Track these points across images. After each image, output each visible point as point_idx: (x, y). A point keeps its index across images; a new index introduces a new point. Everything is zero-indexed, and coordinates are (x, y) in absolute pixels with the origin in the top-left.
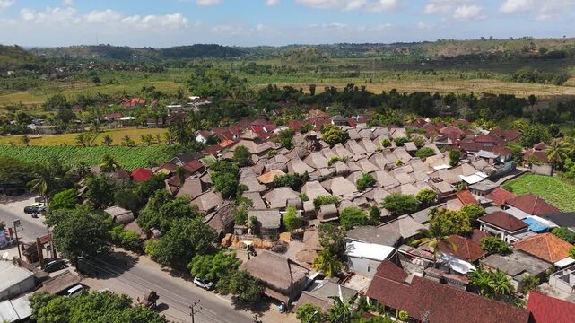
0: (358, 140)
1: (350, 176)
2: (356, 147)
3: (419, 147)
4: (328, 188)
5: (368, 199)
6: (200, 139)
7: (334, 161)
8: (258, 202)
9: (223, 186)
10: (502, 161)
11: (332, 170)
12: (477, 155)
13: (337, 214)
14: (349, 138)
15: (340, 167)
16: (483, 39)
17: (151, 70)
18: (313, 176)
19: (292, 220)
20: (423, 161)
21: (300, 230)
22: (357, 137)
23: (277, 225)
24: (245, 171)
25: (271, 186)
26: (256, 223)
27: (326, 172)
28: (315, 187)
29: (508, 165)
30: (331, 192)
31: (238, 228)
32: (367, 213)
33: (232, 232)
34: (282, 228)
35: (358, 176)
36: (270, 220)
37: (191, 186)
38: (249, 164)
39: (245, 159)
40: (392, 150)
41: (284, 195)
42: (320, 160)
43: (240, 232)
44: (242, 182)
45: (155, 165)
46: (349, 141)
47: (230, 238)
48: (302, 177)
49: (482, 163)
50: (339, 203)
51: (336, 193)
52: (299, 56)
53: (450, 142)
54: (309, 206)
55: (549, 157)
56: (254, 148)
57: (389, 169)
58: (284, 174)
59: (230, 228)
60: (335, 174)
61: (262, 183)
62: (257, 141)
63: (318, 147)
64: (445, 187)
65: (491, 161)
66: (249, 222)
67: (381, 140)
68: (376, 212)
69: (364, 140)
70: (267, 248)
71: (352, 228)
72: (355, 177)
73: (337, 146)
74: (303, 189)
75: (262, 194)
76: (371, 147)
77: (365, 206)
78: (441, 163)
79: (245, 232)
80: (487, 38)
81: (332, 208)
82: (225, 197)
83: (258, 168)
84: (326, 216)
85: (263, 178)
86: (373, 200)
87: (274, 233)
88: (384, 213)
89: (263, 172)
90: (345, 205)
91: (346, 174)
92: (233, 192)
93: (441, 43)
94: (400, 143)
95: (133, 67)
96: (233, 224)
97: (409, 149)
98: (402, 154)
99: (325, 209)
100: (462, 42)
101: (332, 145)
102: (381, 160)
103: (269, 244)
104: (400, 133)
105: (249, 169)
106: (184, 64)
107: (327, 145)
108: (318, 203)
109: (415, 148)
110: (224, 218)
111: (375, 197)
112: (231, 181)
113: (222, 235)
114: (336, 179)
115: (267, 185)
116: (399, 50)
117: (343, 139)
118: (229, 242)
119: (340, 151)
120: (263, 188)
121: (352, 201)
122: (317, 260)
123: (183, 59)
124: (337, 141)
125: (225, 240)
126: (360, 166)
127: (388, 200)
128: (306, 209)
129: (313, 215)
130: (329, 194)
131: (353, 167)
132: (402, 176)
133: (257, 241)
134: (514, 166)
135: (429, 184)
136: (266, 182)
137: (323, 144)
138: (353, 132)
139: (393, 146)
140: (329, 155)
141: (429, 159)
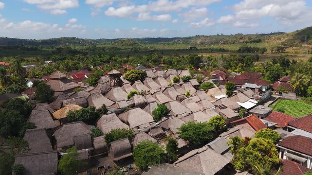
0: (154, 79)
1: (147, 107)
2: (153, 85)
3: (200, 83)
4: (125, 119)
5: (164, 129)
7: (133, 94)
10: (264, 90)
11: (131, 103)
12: (243, 87)
13: (131, 149)
14: (147, 77)
15: (138, 99)
16: (218, 35)
18: (111, 109)
20: (206, 92)
22: (153, 76)
23: (52, 173)
24: (41, 108)
27: (124, 104)
28: (112, 119)
29: (268, 93)
30: (128, 124)
32: (163, 145)
35: (154, 107)
40: (181, 85)
42: (120, 94)
46: (147, 79)
48: (101, 110)
49: (250, 92)
50: (134, 136)
51: (133, 124)
54: (100, 142)
55: (294, 86)
57: (180, 100)
60: (133, 106)
61: (55, 119)
62: (65, 79)
63: (120, 84)
64: (230, 114)
65: (257, 90)
67: (172, 78)
68: (173, 145)
69: (159, 78)
71: (146, 169)
72: (151, 108)
73: (137, 82)
74: (99, 123)
75: (53, 131)
76: (164, 83)
77: (161, 137)
78: (220, 94)
81: (125, 143)
83: (58, 104)
84: (117, 154)
85: (57, 114)
86: (169, 129)
88: (181, 144)
89: (62, 106)
90: (141, 139)
91: (143, 106)
94: (186, 80)
97: (194, 84)
98: (189, 88)
99: (116, 145)
101: (132, 81)
102: (173, 93)
104: (186, 73)
105: (45, 106)
107: (128, 82)
108: (110, 138)
109: (198, 84)
111: (171, 126)
114: (134, 110)
115: (60, 120)
117: (142, 77)
119: (139, 86)
120: (56, 123)
121: (147, 132)
124: (137, 79)
126: (156, 98)
127: (184, 129)
128: (96, 146)
130: (125, 126)
131: (150, 99)
132: (192, 105)
134: (271, 94)
135: (216, 111)
136: (58, 117)
137: (125, 81)
138: (149, 73)
139: (181, 82)
140: (130, 89)
141: (210, 90)
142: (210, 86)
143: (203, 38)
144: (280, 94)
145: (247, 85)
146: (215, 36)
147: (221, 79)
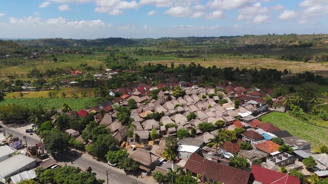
0: (190, 95)
1: (184, 113)
2: (189, 99)
3: (221, 98)
4: (173, 119)
5: (192, 125)
6: (111, 94)
7: (177, 106)
8: (139, 127)
9: (122, 119)
10: (261, 105)
11: (176, 111)
12: (249, 102)
13: (176, 132)
14: (186, 94)
15: (180, 109)
16: (269, 35)
17: (85, 53)
18: (166, 114)
19: (154, 135)
20: (221, 106)
21: (158, 140)
22: (190, 93)
23: (147, 137)
24: (133, 111)
25: (146, 119)
26: (137, 136)
27: (172, 112)
28: (167, 119)
29: (264, 107)
30: (175, 121)
31: (129, 139)
32: (190, 132)
33: (126, 141)
34: (150, 139)
35: (188, 114)
36: (144, 135)
37: (107, 119)
38: (135, 107)
39: (134, 105)
40: (207, 100)
41: (152, 123)
42: (170, 105)
43: (130, 141)
44: (132, 117)
45: (89, 108)
46: (185, 96)
47: (125, 144)
48: (161, 114)
49: (250, 106)
50: (177, 127)
51: (177, 122)
52: (167, 45)
53: (236, 95)
54: (163, 128)
55: (284, 104)
56: (138, 99)
57: (203, 110)
58: (152, 113)
59: (125, 139)
60: (177, 113)
61: (141, 117)
62: (140, 96)
63: (170, 99)
64: (230, 119)
65: (255, 105)
66: (134, 136)
67: (201, 95)
68: (194, 131)
69: (193, 95)
70: (142, 148)
71: (182, 138)
73: (179, 98)
74: (161, 120)
75: (141, 122)
76: (196, 98)
77: (190, 128)
78: (230, 107)
79: (132, 141)
80: (272, 34)
81: (174, 129)
82: (123, 124)
83: (140, 110)
84: (171, 133)
85: (142, 115)
87: (146, 141)
88: (198, 131)
89: (142, 111)
90: (180, 128)
91: (182, 113)
92: (127, 122)
93: (246, 37)
94: (211, 97)
95: (75, 52)
96: (126, 137)
97: (215, 99)
98: (211, 102)
99: (170, 130)
101: (177, 97)
102: (200, 106)
103: (143, 146)
104: (212, 91)
105: (135, 110)
106: (103, 50)
107: (175, 98)
108: (167, 127)
109: (218, 99)
110: (122, 134)
112: (126, 116)
113: (121, 142)
114: (177, 115)
116: (222, 40)
117: (183, 95)
118: (125, 146)
119: (181, 101)
120: (142, 119)
121: (184, 126)
122: (164, 153)
123: (102, 46)
124: (179, 96)
125: (122, 144)
126: (190, 108)
127: (200, 125)
128: (162, 130)
129: (165, 132)
130: (173, 122)
131: (186, 109)
132: (210, 114)
133: (138, 145)
134: (267, 108)
135: (221, 117)
137: (172, 97)
139: (208, 98)
140: (176, 102)
142: (226, 102)
146: (266, 35)
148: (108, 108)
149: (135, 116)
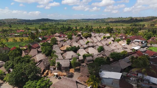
0: (95, 37)
1: (95, 47)
2: (94, 39)
3: (115, 39)
4: (87, 51)
6: (40, 39)
7: (88, 42)
8: (60, 57)
9: (46, 51)
10: (143, 42)
11: (88, 45)
12: (134, 41)
13: (93, 60)
14: (92, 36)
15: (90, 44)
18: (81, 47)
19: (75, 63)
20: (118, 43)
21: (78, 67)
22: (94, 36)
23: (69, 66)
25: (65, 51)
26: (59, 64)
27: (86, 46)
28: (82, 51)
29: (145, 44)
30: (88, 53)
31: (52, 68)
33: (49, 69)
34: (71, 67)
35: (97, 47)
36: (65, 63)
37: (33, 52)
39: (55, 42)
40: (107, 40)
41: (70, 54)
42: (83, 42)
43: (52, 69)
44: (54, 50)
45: (22, 46)
46: (92, 37)
47: (48, 72)
48: (77, 48)
49: (137, 43)
50: (93, 56)
51: (90, 53)
56: (59, 39)
57: (107, 45)
58: (70, 47)
59: (48, 68)
60: (89, 47)
61: (62, 50)
62: (60, 37)
63: (82, 38)
64: (129, 51)
65: (140, 42)
66: (56, 65)
69: (97, 37)
70: (65, 76)
72: (96, 47)
73: (88, 38)
74: (78, 52)
75: (62, 54)
76: (99, 39)
78: (124, 43)
79: (54, 69)
80: (121, 17)
81: (90, 58)
82: (47, 55)
83: (60, 45)
84: (88, 61)
85: (62, 48)
86: (105, 55)
87: (67, 69)
89: (62, 46)
90: (95, 57)
91: (93, 47)
92: (49, 53)
93: (109, 18)
94: (109, 38)
96: (49, 66)
97: (112, 40)
98: (110, 41)
99: (88, 58)
100: (114, 18)
101: (86, 38)
102: (104, 43)
103: (65, 74)
104: (108, 35)
105: (56, 45)
108: (84, 56)
110: (45, 63)
112: (49, 49)
113: (44, 71)
114: (89, 48)
115: (63, 51)
116: (98, 20)
117: (90, 36)
118: (47, 74)
120: (62, 52)
121: (97, 55)
124: (88, 37)
125: (45, 73)
126: (97, 44)
127: (111, 55)
128: (80, 59)
129: (82, 61)
131: (95, 44)
132: (113, 47)
133: (60, 73)
134: (147, 44)
135: (123, 49)
136: (63, 49)
137: (83, 38)
138: (93, 34)
139: (107, 39)
140: (86, 41)
141: (120, 42)
142: (119, 40)
143: (112, 19)
144: (151, 44)
145: (136, 40)
146: (118, 18)
147: (124, 38)
148: (36, 45)
149: (56, 49)
